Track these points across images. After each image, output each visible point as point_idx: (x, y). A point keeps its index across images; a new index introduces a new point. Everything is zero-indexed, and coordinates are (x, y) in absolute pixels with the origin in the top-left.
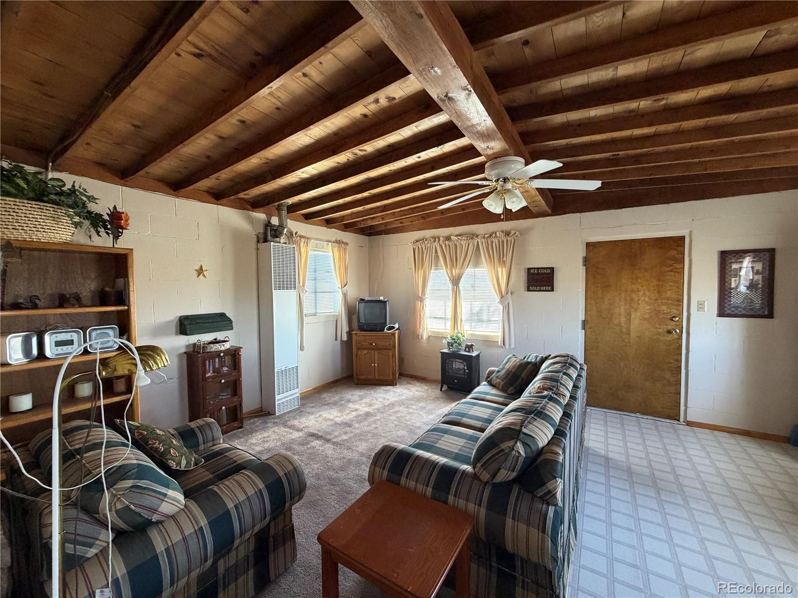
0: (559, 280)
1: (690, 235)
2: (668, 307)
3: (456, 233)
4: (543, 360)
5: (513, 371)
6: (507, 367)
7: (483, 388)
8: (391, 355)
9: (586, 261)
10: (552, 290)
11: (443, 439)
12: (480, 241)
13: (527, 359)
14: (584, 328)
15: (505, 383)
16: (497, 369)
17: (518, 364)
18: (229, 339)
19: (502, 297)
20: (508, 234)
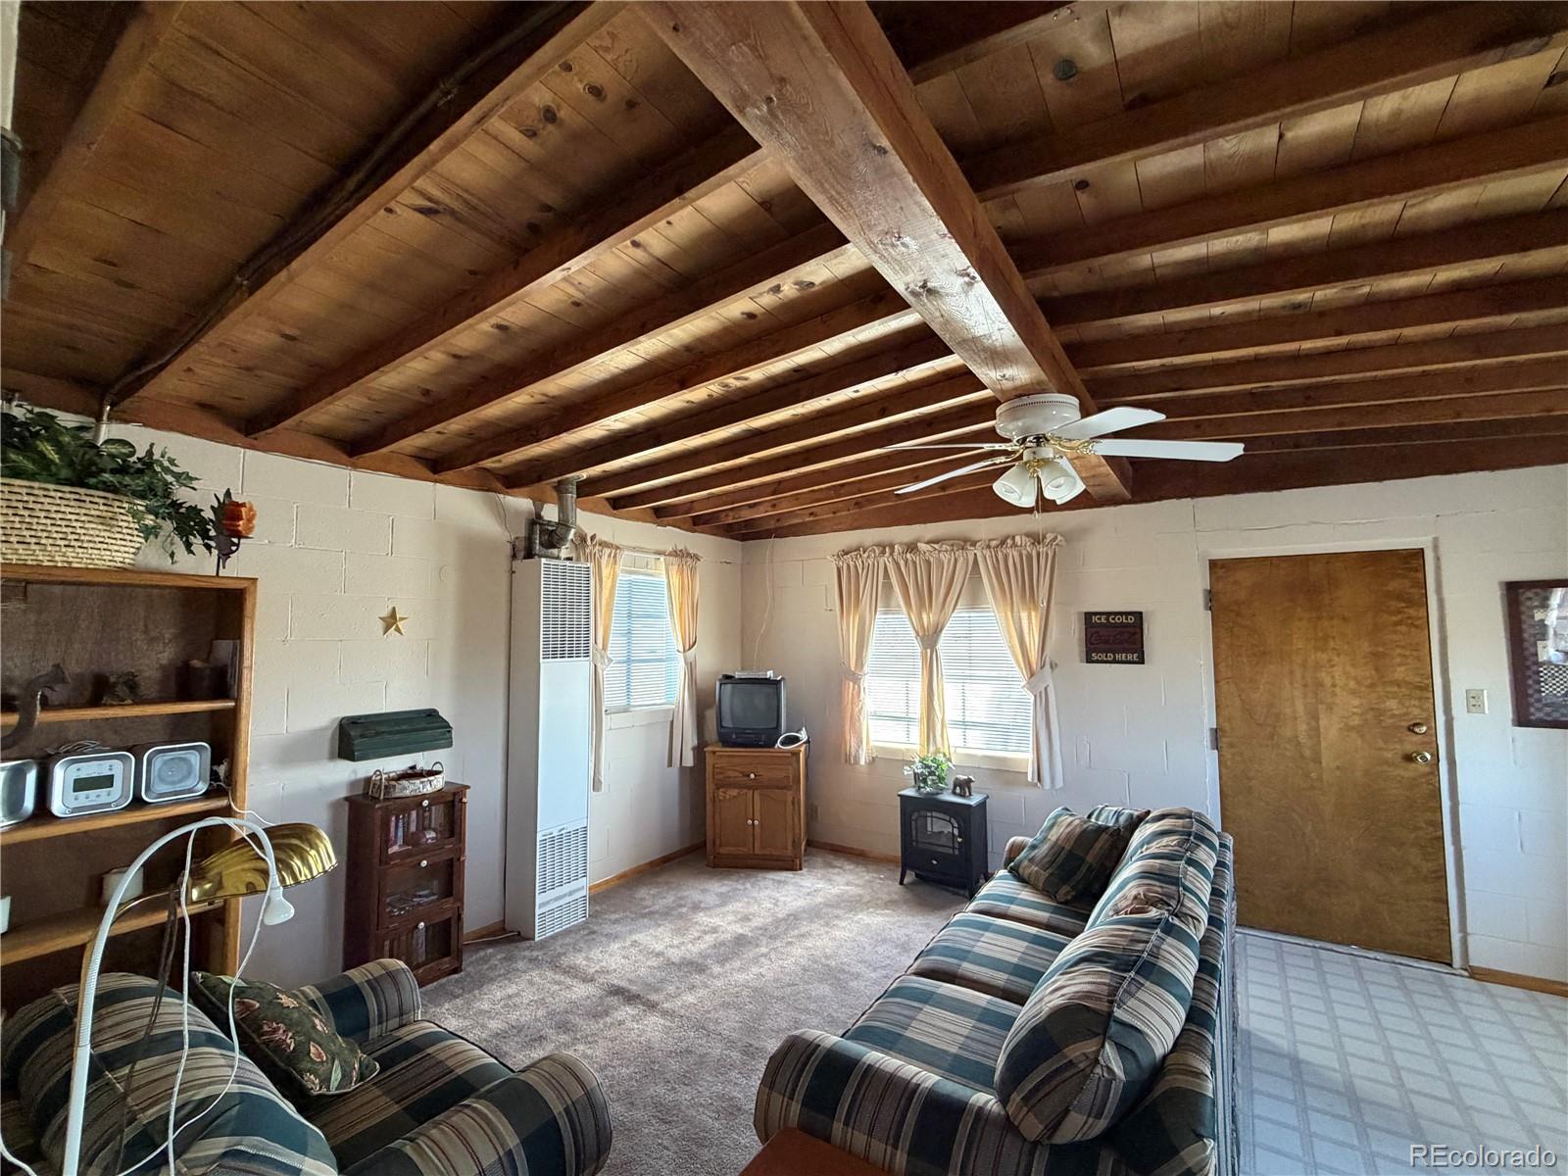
0: (1154, 637)
1: (1436, 547)
2: (1401, 703)
3: (928, 536)
4: (1134, 823)
5: (1068, 847)
6: (1053, 836)
7: (999, 885)
8: (790, 799)
9: (1212, 599)
10: (1142, 662)
11: (920, 1016)
12: (979, 554)
13: (1097, 819)
14: (1216, 743)
15: (1051, 874)
16: (1030, 840)
17: (1078, 830)
18: (443, 766)
19: (1032, 675)
20: (1036, 539)
